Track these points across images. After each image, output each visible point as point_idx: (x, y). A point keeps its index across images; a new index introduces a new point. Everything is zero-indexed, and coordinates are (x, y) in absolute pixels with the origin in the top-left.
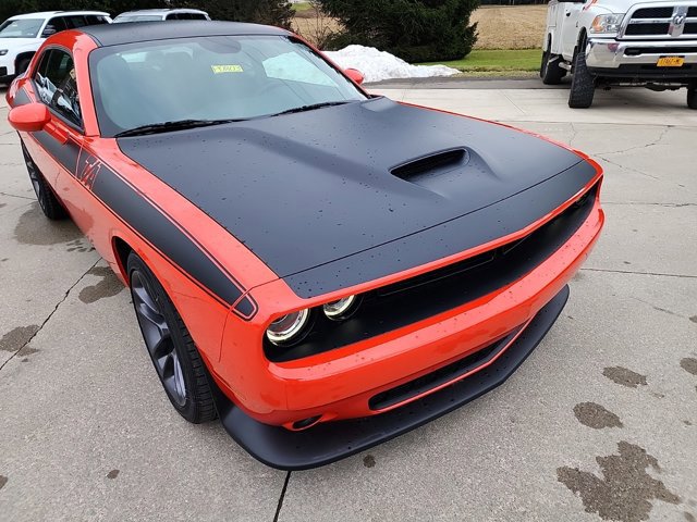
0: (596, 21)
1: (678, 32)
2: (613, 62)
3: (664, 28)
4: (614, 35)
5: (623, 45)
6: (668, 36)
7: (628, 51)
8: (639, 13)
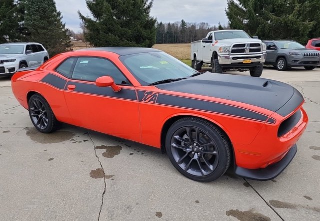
0: (220, 49)
1: (247, 52)
2: (229, 62)
3: (243, 51)
4: (228, 53)
5: (231, 56)
6: (245, 53)
7: (234, 58)
8: (235, 46)
